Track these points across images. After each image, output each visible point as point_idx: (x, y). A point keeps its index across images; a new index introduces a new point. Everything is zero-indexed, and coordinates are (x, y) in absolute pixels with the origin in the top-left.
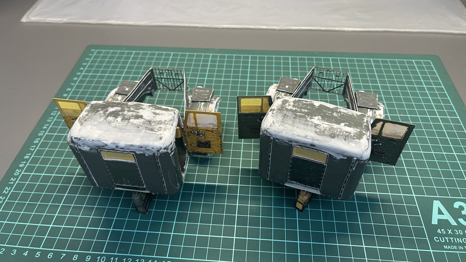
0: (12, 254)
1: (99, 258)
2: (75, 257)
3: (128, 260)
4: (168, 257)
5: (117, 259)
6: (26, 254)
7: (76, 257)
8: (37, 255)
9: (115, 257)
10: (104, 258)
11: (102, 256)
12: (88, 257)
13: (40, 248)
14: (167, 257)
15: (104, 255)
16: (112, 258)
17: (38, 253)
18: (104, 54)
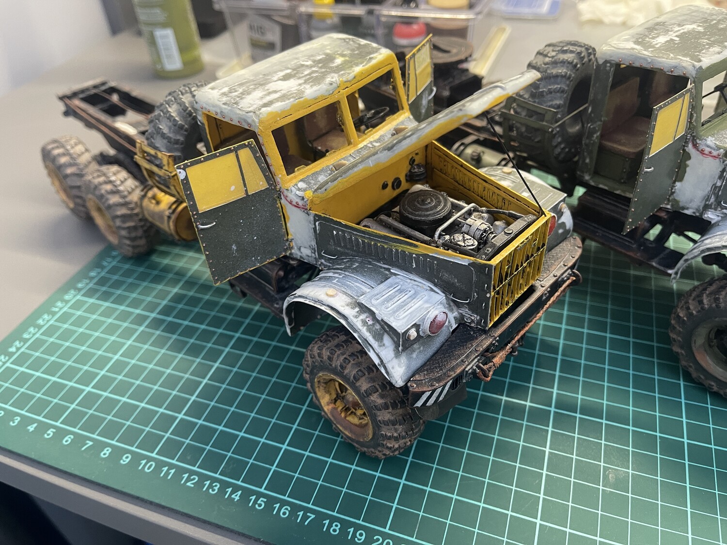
0: (11, 423)
1: (144, 462)
2: (105, 451)
3: (192, 477)
4: (265, 489)
5: (173, 471)
6: (31, 428)
7: (107, 452)
8: (48, 435)
9: (171, 466)
10: (151, 465)
11: (150, 459)
12: (127, 458)
13: (57, 421)
14: (262, 490)
15: (153, 459)
16: (165, 469)
17: (51, 432)
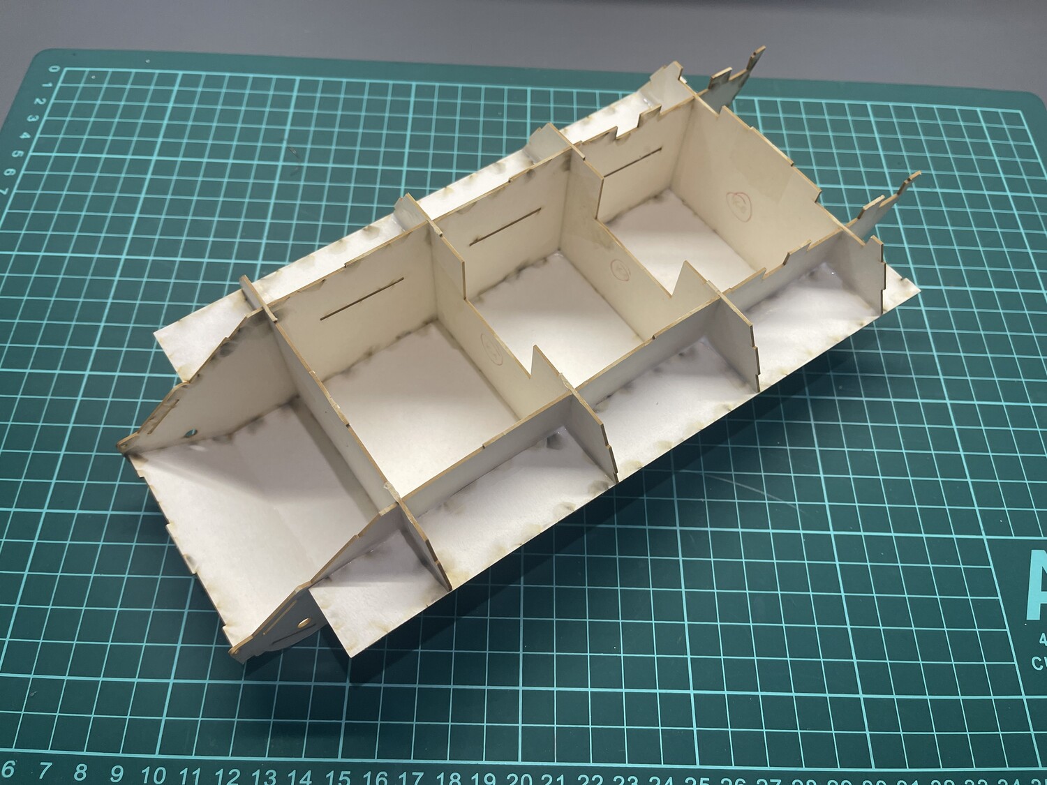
18: (89, 81)
